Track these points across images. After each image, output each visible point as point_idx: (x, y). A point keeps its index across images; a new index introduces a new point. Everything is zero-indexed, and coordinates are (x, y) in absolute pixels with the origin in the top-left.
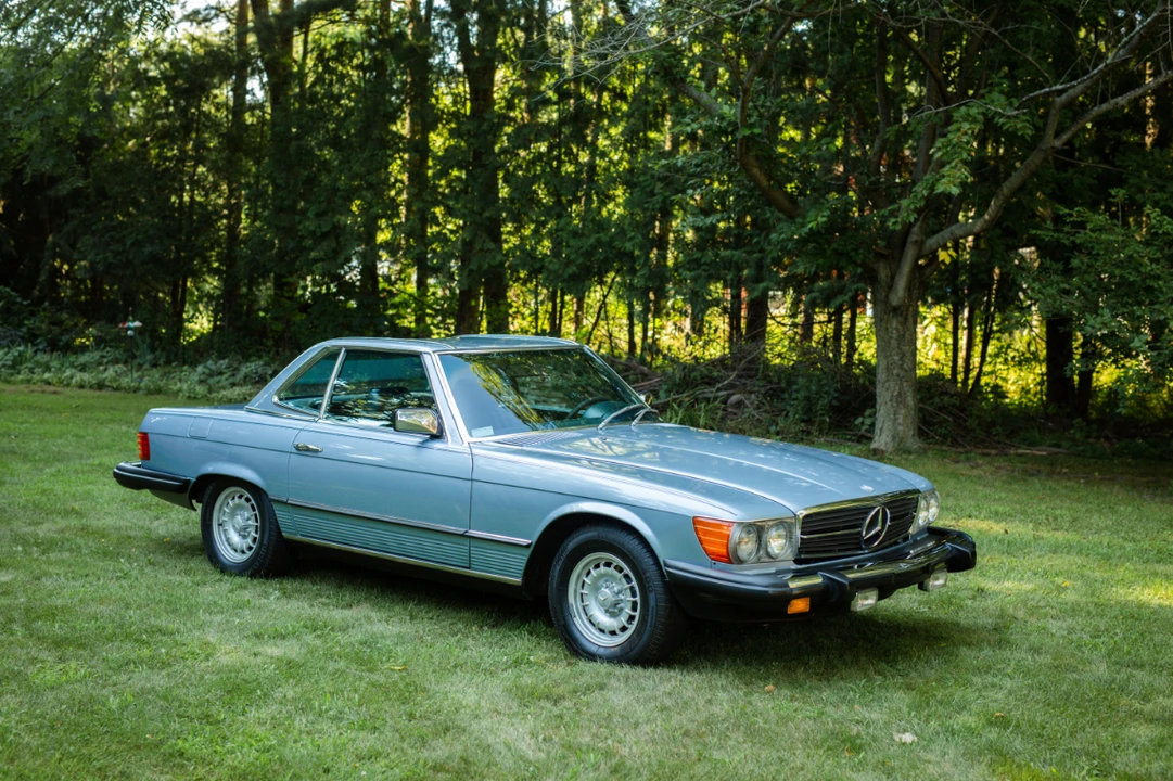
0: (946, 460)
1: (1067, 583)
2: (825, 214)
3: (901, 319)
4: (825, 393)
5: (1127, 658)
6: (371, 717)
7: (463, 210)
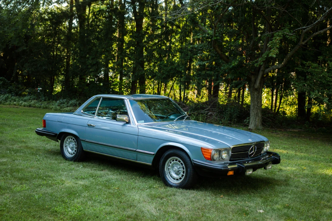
0: (269, 132)
1: (305, 168)
2: (237, 62)
3: (258, 92)
4: (236, 112)
5: (323, 190)
6: (109, 202)
7: (133, 58)
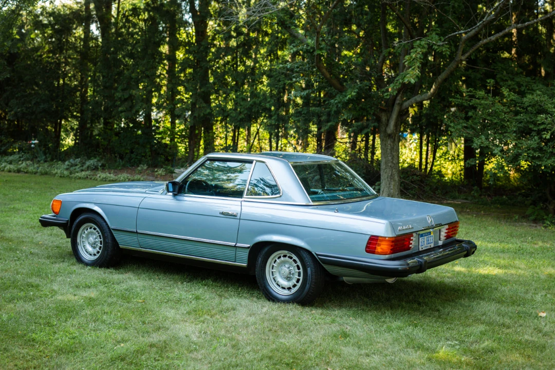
2: (355, 91)
3: (392, 140)
7: (191, 88)
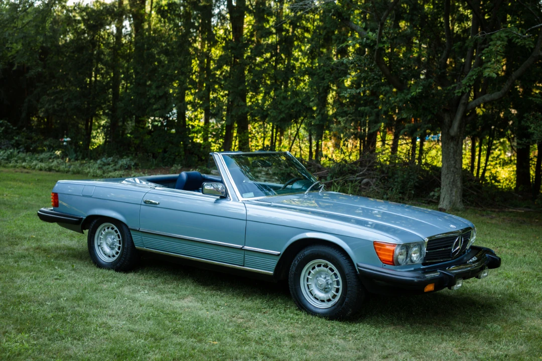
0: (477, 214)
2: (420, 88)
3: (455, 143)
4: (412, 179)
7: (229, 86)
